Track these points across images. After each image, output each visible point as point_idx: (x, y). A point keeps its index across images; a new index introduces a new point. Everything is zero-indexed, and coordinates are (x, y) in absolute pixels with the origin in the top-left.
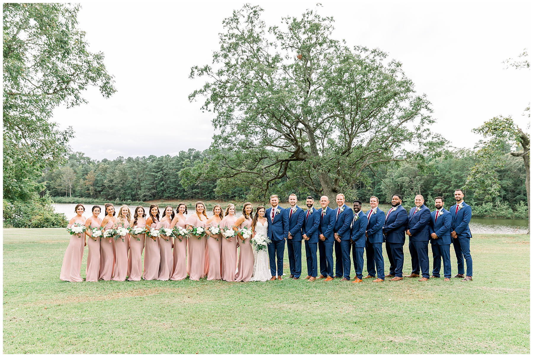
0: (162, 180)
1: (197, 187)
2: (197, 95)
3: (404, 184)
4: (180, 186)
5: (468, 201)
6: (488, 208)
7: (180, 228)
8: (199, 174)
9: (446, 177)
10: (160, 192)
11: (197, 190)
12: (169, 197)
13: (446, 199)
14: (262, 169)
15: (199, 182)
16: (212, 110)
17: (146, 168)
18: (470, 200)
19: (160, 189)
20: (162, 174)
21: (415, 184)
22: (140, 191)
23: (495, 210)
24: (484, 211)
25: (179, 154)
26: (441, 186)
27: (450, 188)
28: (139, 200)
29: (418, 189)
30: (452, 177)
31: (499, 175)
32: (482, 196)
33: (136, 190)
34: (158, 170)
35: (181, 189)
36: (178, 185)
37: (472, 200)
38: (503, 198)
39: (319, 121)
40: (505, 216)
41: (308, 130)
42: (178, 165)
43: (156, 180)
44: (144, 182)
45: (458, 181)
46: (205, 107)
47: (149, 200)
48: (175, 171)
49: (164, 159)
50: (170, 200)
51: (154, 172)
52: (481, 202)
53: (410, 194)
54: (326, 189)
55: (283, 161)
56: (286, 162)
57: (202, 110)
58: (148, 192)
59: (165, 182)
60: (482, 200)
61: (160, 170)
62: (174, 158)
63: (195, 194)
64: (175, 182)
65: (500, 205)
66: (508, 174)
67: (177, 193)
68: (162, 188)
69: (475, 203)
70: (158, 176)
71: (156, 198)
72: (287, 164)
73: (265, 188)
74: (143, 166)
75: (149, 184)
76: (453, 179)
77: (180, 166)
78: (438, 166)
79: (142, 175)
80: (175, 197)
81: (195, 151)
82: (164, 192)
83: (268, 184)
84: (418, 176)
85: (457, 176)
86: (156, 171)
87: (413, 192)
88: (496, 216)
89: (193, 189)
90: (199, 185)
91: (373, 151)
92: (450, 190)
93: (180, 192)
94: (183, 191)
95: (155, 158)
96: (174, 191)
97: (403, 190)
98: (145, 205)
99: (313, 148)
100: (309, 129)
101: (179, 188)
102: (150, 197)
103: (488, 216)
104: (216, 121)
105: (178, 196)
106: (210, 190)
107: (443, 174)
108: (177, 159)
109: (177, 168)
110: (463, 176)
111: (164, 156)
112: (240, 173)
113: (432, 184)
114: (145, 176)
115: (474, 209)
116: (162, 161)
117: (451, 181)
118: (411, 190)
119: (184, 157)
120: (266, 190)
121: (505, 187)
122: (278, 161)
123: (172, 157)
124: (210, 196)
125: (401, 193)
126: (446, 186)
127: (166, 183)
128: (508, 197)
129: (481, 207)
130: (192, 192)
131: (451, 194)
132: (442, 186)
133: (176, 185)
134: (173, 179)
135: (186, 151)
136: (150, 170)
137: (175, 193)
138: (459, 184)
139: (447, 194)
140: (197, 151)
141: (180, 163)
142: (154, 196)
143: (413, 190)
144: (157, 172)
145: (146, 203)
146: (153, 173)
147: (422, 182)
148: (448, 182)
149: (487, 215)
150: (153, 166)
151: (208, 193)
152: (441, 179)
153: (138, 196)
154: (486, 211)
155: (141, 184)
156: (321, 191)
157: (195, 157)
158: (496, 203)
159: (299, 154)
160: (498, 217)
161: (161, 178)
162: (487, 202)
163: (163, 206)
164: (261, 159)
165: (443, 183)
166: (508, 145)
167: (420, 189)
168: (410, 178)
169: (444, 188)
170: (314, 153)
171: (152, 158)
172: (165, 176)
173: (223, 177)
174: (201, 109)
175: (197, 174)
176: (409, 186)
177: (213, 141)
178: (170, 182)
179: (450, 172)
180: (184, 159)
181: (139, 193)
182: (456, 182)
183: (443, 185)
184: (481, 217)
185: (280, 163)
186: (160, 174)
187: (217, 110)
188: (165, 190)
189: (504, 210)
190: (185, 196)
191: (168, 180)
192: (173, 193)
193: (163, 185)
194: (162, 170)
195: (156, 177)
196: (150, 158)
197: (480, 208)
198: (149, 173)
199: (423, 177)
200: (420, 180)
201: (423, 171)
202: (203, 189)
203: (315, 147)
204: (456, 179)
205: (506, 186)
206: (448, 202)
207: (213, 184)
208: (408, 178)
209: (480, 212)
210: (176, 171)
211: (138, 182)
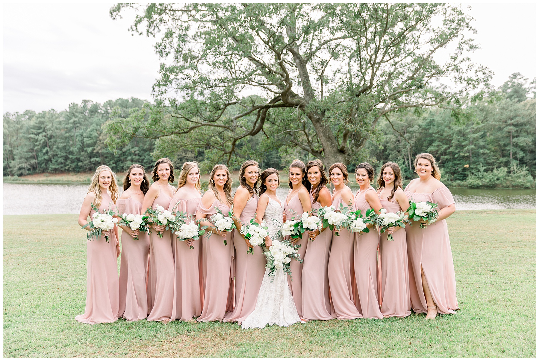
0: (45, 145)
1: (97, 155)
2: (122, 9)
3: (389, 144)
4: (71, 153)
5: (475, 167)
6: (501, 175)
7: (160, 208)
8: (134, 129)
9: (445, 134)
10: (43, 163)
11: (97, 159)
12: (55, 170)
13: (444, 163)
14: (232, 121)
15: (99, 147)
16: (145, 33)
17: (21, 129)
18: (477, 165)
19: (43, 159)
20: (45, 136)
21: (403, 145)
22: (12, 162)
23: (510, 178)
24: (495, 179)
25: (70, 107)
26: (438, 146)
27: (451, 149)
28: (13, 175)
29: (407, 152)
30: (453, 134)
31: (516, 129)
32: (493, 159)
33: (8, 160)
34: (39, 131)
35: (74, 157)
36: (69, 153)
37: (479, 164)
38: (520, 160)
39: (314, 48)
40: (522, 185)
41: (297, 61)
42: (68, 124)
43: (37, 145)
44: (19, 148)
45: (461, 140)
46: (134, 28)
47: (28, 174)
48: (64, 132)
49: (47, 115)
50: (58, 174)
51: (33, 134)
52: (491, 167)
53: (397, 159)
54: (328, 149)
55: (262, 108)
56: (264, 110)
57: (131, 32)
58: (26, 163)
59: (49, 147)
60: (492, 164)
61: (41, 131)
62: (62, 113)
63: (94, 164)
64: (64, 148)
65: (516, 170)
66: (528, 129)
67: (67, 163)
68: (46, 157)
69: (484, 168)
70: (39, 139)
71: (37, 171)
72: (266, 111)
73: (229, 150)
74: (16, 125)
75: (27, 152)
76: (455, 137)
77: (71, 125)
78: (433, 120)
79: (15, 138)
80: (65, 169)
81: (91, 103)
82: (49, 162)
83: (234, 144)
84: (407, 133)
85: (460, 132)
86: (36, 133)
87: (401, 155)
88: (511, 185)
89: (90, 157)
90: (100, 151)
91: (399, 91)
92: (450, 152)
93: (72, 162)
94: (76, 160)
95: (33, 115)
96: (63, 161)
97: (386, 153)
98: (21, 182)
99: (307, 88)
100: (299, 58)
101: (70, 156)
102: (29, 170)
103: (501, 186)
104: (159, 46)
105: (69, 168)
106: (116, 159)
107: (441, 130)
108: (67, 115)
109: (67, 128)
110: (467, 133)
111: (47, 111)
112: (199, 127)
113: (425, 144)
114: (19, 141)
115: (483, 177)
116: (44, 118)
117: (452, 140)
118: (397, 152)
119: (76, 112)
120: (230, 153)
121: (522, 146)
122: (254, 108)
123: (58, 113)
124: (116, 167)
125: (384, 157)
126: (445, 147)
127: (51, 149)
128: (527, 160)
129: (492, 173)
130: (90, 162)
131: (452, 157)
132: (440, 147)
133: (66, 153)
134: (61, 143)
135: (80, 103)
136: (28, 131)
137: (65, 163)
138: (463, 144)
139: (446, 157)
140: (95, 103)
141: (71, 121)
142: (34, 168)
143: (401, 153)
144: (38, 134)
145: (22, 178)
146: (32, 136)
147: (412, 142)
148: (448, 141)
149: (499, 185)
150: (31, 125)
151: (113, 163)
152: (438, 137)
153: (11, 169)
154: (498, 179)
155: (15, 152)
156: (321, 152)
157: (92, 112)
158: (512, 168)
159: (288, 97)
160: (513, 186)
161: (44, 142)
162: (499, 167)
163: (48, 182)
164: (226, 105)
165: (441, 142)
166: (524, 90)
167: (410, 151)
168: (397, 137)
169: (443, 149)
170: (308, 95)
171: (29, 115)
172: (49, 139)
173: (172, 133)
174: (129, 30)
175: (132, 129)
176: (395, 147)
177: (160, 76)
178: (58, 148)
179: (450, 128)
180: (77, 114)
181: (11, 165)
182: (459, 141)
183: (440, 145)
184: (492, 187)
185: (258, 110)
186: (43, 136)
187: (151, 33)
188: (50, 160)
189: (522, 177)
190: (80, 168)
191: (54, 144)
192: (62, 163)
193: (47, 152)
194: (44, 131)
195: (37, 141)
196: (26, 114)
197: (491, 175)
198: (26, 135)
199: (414, 134)
200: (410, 138)
201: (458, 120)
202: (106, 157)
203: (310, 86)
204: (458, 136)
205: (525, 144)
206: (448, 168)
207: (121, 150)
208: (393, 136)
209: (490, 181)
210: (66, 133)
211: (10, 149)
